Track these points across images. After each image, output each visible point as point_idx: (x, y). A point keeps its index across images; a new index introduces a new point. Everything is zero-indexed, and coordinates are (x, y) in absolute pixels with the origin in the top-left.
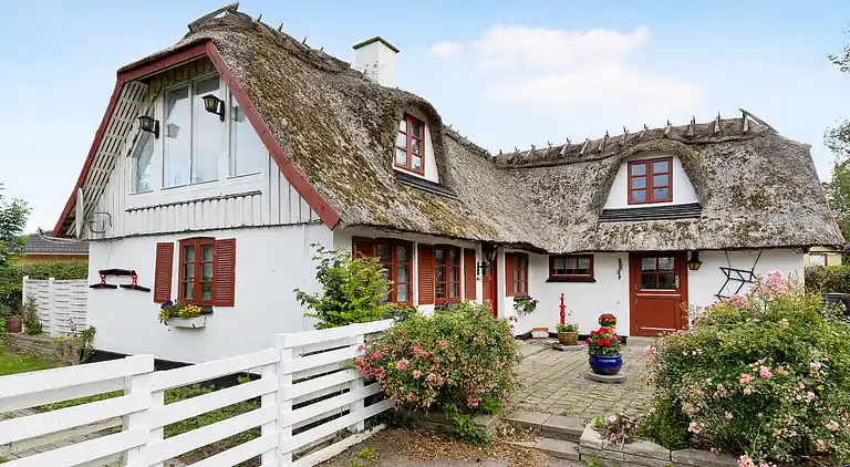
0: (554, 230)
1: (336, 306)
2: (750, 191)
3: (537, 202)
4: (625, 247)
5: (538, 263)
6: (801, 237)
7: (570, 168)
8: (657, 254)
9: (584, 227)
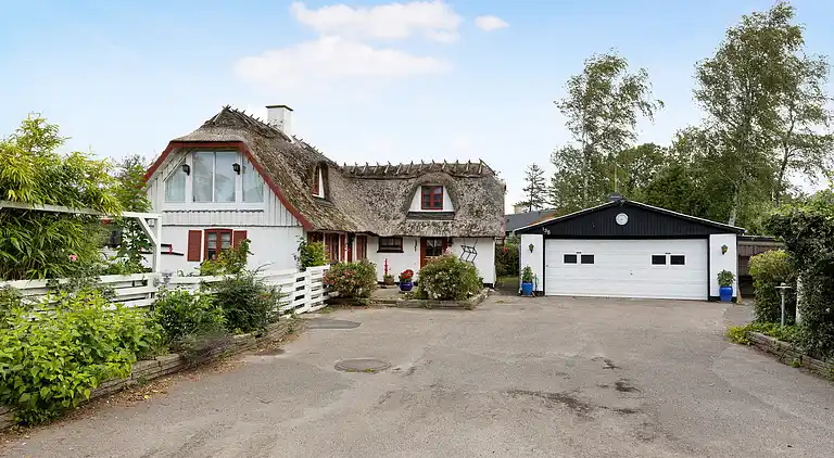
0: (382, 222)
1: (307, 259)
2: (477, 207)
3: (371, 204)
4: (418, 234)
5: (372, 242)
6: (490, 232)
7: (389, 182)
8: (433, 238)
9: (398, 222)
